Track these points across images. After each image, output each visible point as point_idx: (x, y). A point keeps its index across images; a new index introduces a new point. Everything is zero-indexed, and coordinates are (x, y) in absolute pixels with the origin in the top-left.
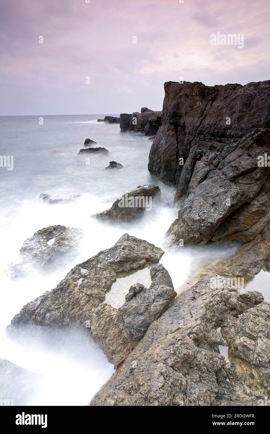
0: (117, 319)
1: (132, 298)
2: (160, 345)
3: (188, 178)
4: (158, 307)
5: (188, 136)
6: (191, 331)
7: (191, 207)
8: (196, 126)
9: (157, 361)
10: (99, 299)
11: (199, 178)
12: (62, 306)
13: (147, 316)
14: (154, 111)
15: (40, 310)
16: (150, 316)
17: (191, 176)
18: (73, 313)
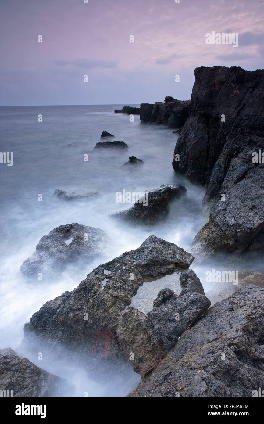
0: (146, 324)
1: (161, 304)
2: (197, 353)
3: (221, 177)
4: (191, 315)
5: (222, 129)
6: (231, 342)
7: (225, 210)
8: (232, 118)
9: (195, 369)
10: (125, 302)
11: (236, 177)
12: (86, 306)
13: (179, 323)
14: (180, 100)
15: (63, 309)
16: (182, 324)
17: (225, 175)
18: (98, 315)
